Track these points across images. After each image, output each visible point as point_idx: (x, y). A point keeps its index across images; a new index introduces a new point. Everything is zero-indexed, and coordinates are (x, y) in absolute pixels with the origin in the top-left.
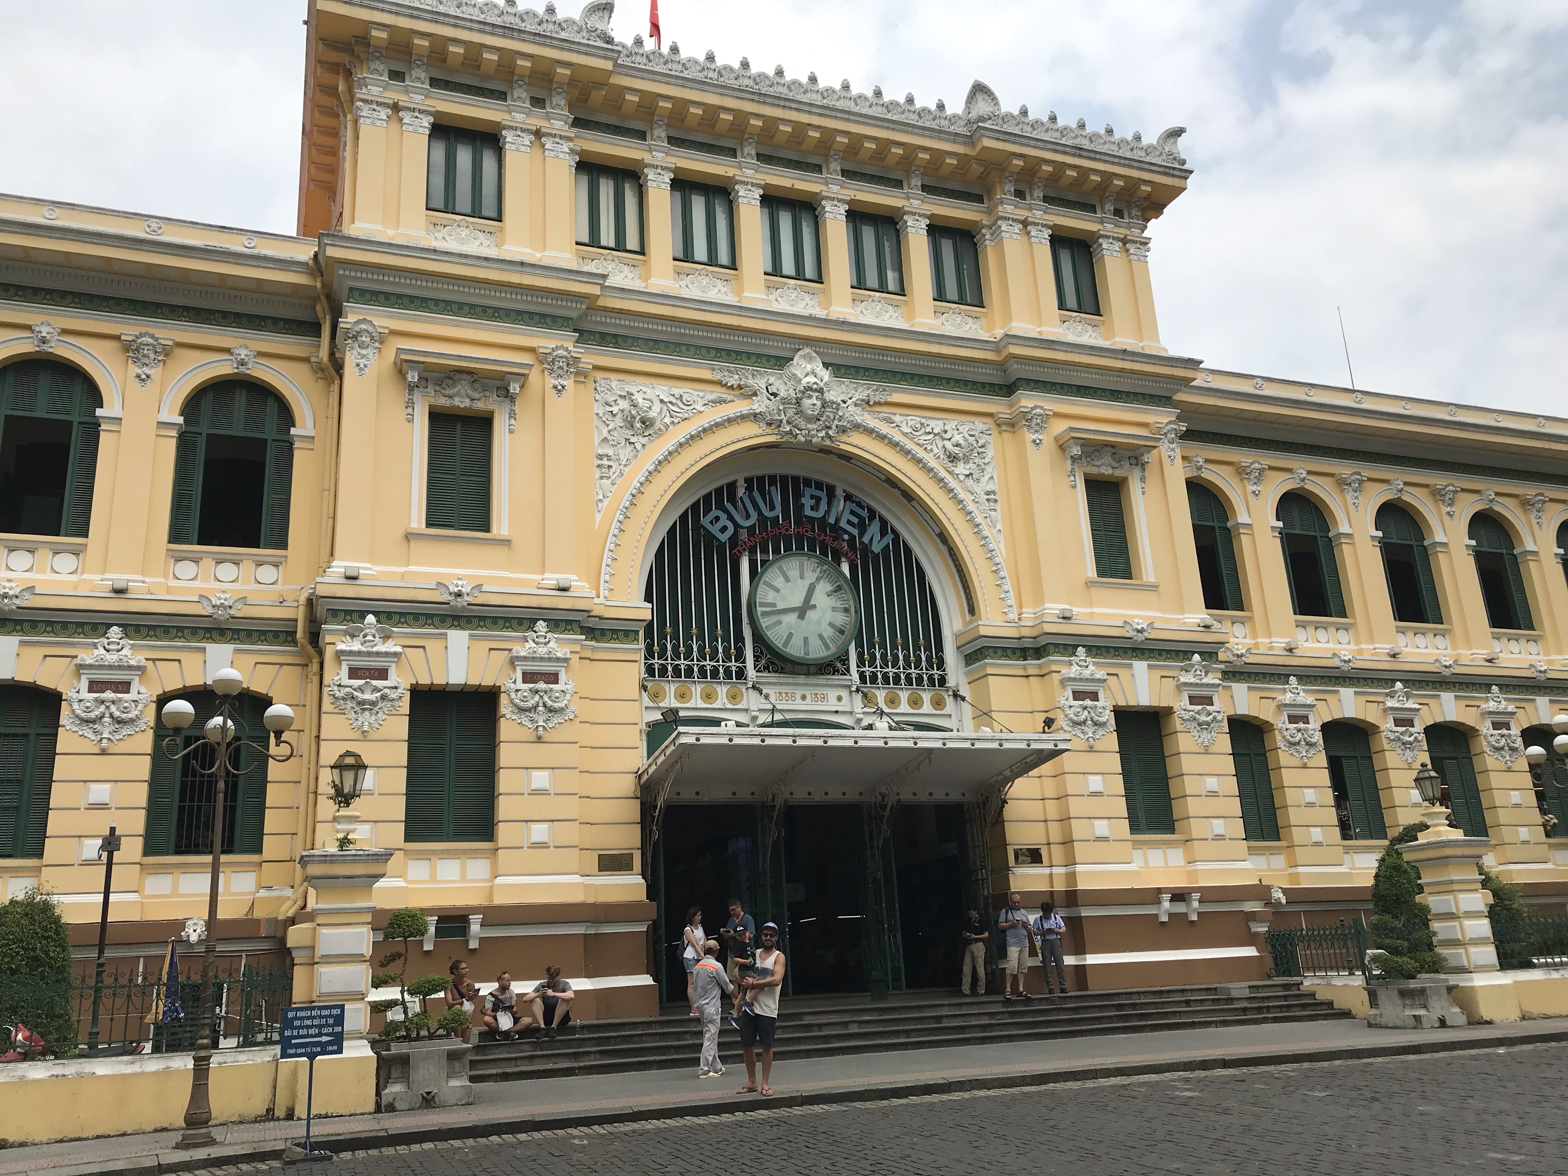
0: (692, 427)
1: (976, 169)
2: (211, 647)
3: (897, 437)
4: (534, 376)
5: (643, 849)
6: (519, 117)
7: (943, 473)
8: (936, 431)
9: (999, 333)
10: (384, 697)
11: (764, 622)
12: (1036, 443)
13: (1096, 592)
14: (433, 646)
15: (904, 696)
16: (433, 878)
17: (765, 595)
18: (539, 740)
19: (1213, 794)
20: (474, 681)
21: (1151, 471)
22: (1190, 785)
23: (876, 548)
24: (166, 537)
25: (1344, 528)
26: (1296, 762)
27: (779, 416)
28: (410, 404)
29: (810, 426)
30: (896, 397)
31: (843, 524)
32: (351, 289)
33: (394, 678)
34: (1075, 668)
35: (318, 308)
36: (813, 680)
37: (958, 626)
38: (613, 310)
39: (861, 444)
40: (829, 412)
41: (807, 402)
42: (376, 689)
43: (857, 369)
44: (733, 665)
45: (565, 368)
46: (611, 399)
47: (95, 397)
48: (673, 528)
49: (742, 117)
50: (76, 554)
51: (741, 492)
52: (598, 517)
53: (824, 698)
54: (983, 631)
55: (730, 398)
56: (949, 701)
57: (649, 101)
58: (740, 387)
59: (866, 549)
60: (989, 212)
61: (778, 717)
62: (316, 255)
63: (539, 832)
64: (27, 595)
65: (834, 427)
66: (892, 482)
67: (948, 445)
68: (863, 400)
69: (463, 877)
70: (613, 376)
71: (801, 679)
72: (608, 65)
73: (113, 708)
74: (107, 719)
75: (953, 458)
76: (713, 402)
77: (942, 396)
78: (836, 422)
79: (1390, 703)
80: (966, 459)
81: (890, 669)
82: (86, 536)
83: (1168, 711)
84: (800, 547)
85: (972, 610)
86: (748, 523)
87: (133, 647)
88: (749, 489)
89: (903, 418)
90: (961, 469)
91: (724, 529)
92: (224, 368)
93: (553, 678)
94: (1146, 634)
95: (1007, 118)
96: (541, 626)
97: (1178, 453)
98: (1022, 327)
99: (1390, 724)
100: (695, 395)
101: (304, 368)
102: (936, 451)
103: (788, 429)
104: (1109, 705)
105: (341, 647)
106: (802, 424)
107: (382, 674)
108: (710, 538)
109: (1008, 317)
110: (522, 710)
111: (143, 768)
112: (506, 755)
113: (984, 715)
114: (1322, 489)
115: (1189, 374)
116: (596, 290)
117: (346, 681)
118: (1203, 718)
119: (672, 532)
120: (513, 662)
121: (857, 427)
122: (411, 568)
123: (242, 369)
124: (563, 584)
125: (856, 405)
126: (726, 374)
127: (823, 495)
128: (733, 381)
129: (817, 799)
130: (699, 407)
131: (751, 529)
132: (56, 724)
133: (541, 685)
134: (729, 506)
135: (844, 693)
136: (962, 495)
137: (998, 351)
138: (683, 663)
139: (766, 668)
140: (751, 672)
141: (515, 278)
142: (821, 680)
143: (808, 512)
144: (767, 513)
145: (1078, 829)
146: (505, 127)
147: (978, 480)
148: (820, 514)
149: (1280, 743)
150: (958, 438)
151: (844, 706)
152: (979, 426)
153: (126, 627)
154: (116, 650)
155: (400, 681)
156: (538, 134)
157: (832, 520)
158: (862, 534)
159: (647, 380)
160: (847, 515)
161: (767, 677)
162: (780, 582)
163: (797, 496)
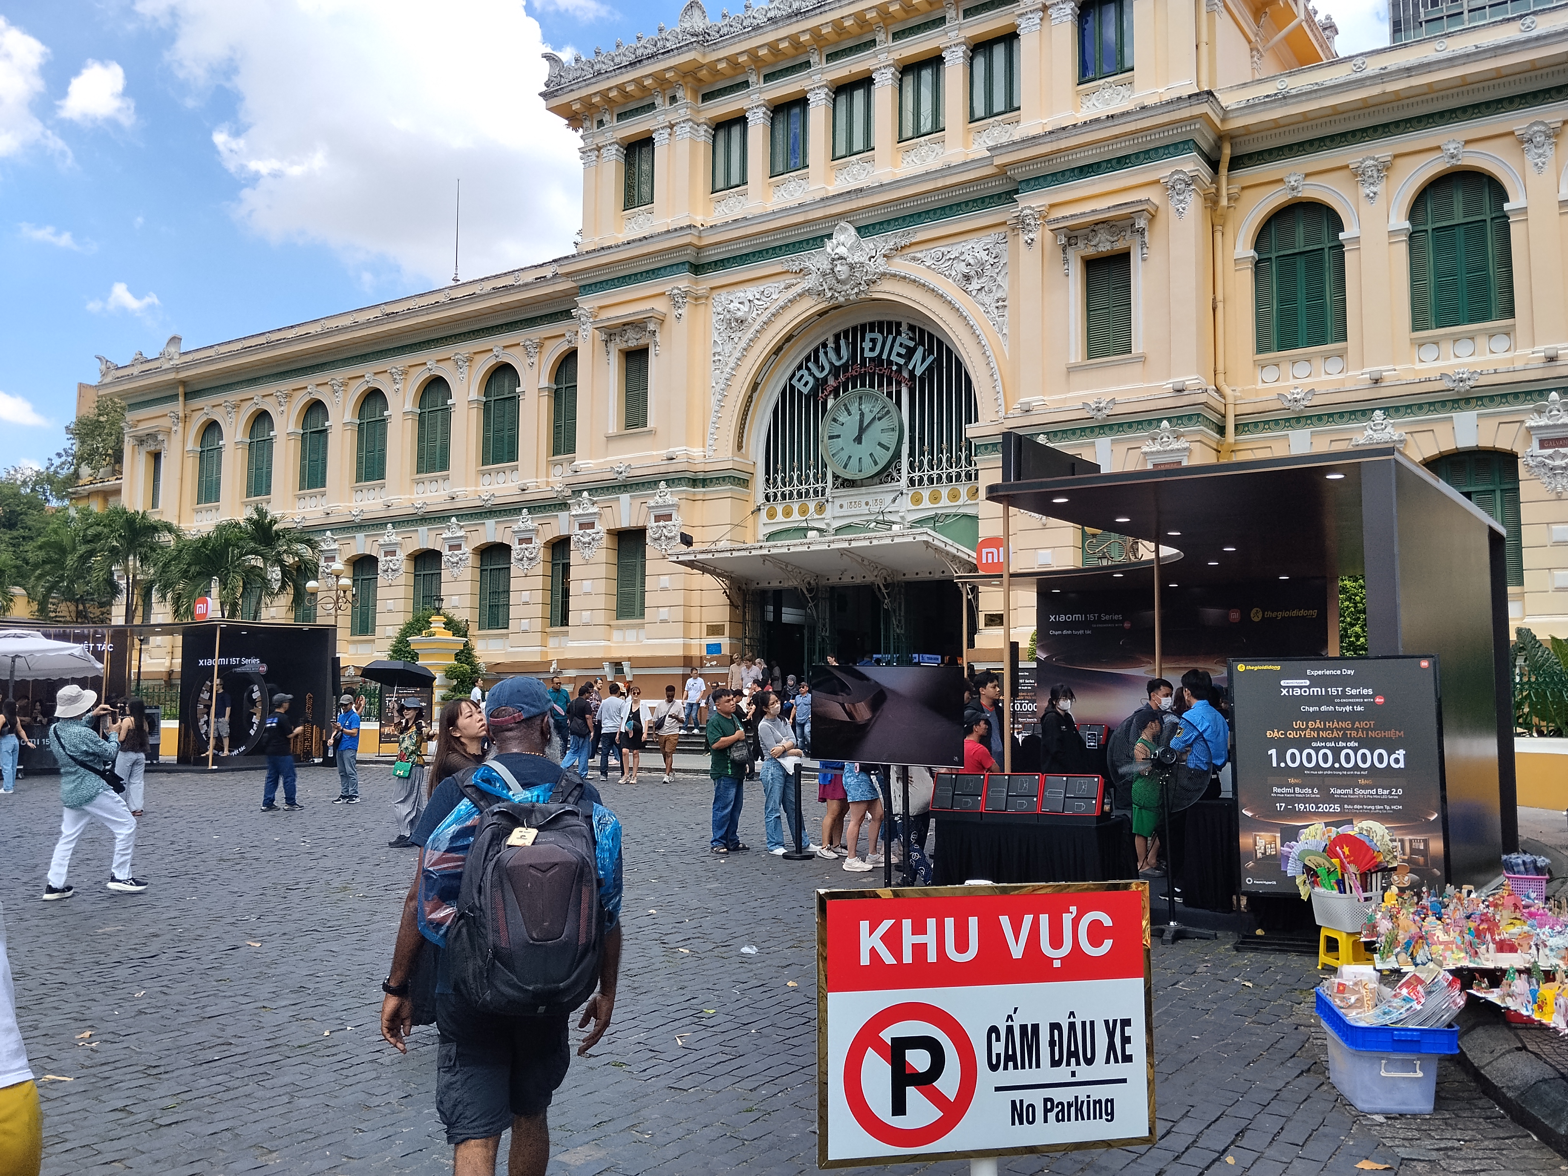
2: (560, 514)
3: (921, 272)
5: (730, 620)
6: (662, 118)
7: (956, 294)
8: (952, 257)
10: (593, 539)
12: (1031, 243)
14: (614, 505)
15: (945, 492)
16: (624, 641)
18: (664, 557)
20: (633, 524)
21: (1151, 235)
23: (918, 373)
27: (822, 286)
28: (608, 353)
29: (845, 288)
30: (920, 237)
31: (894, 358)
32: (580, 287)
33: (598, 527)
36: (872, 489)
39: (887, 290)
40: (855, 272)
41: (836, 270)
42: (590, 535)
43: (888, 222)
44: (820, 486)
45: (680, 301)
46: (720, 309)
47: (517, 381)
50: (514, 472)
52: (713, 399)
53: (882, 502)
55: (795, 281)
57: (734, 61)
58: (801, 270)
59: (911, 375)
60: (1018, 10)
63: (664, 613)
64: (493, 498)
65: (863, 282)
67: (962, 268)
68: (891, 249)
70: (723, 292)
71: (864, 490)
73: (528, 552)
75: (967, 278)
76: (786, 288)
77: (960, 221)
78: (864, 278)
80: (979, 275)
81: (935, 471)
86: (823, 375)
87: (531, 519)
88: (831, 344)
89: (928, 252)
90: (975, 285)
91: (806, 384)
92: (563, 346)
93: (669, 517)
94: (1107, 412)
96: (662, 485)
99: (1536, 448)
100: (773, 287)
102: (954, 273)
103: (830, 294)
105: (574, 513)
106: (839, 287)
107: (592, 525)
110: (654, 539)
111: (539, 582)
112: (650, 567)
117: (578, 532)
120: (649, 510)
121: (884, 274)
122: (608, 459)
123: (569, 345)
124: (671, 455)
125: (885, 256)
126: (790, 263)
127: (877, 334)
128: (797, 267)
129: (859, 581)
130: (774, 297)
131: (825, 379)
132: (510, 563)
133: (661, 523)
135: (897, 495)
138: (788, 489)
139: (842, 485)
140: (830, 491)
142: (879, 488)
143: (868, 354)
144: (837, 364)
146: (653, 131)
147: (990, 291)
148: (877, 352)
150: (973, 257)
152: (989, 238)
153: (529, 508)
154: (525, 522)
155: (601, 527)
156: (672, 126)
157: (884, 357)
158: (906, 364)
159: (742, 287)
160: (897, 349)
161: (842, 491)
162: (843, 417)
163: (863, 340)
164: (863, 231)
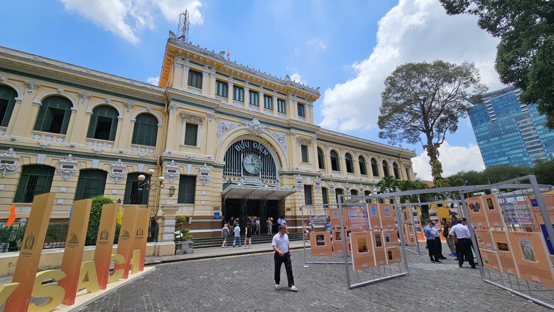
0: (234, 130)
1: (286, 90)
2: (139, 164)
3: (270, 135)
4: (206, 119)
5: (222, 206)
6: (206, 70)
7: (278, 142)
8: (277, 135)
9: (288, 119)
10: (174, 176)
11: (245, 166)
12: (294, 138)
13: (302, 165)
14: (185, 167)
15: (269, 181)
17: (245, 161)
18: (204, 186)
19: (319, 200)
20: (192, 174)
21: (312, 144)
22: (315, 198)
23: (266, 154)
24: (131, 142)
25: (340, 157)
26: (331, 195)
27: (250, 129)
28: (182, 121)
30: (270, 128)
31: (260, 149)
32: (172, 98)
34: (298, 177)
35: (165, 101)
36: (253, 177)
37: (279, 169)
38: (221, 107)
40: (259, 129)
41: (255, 127)
42: (173, 174)
43: (264, 122)
44: (239, 174)
45: (212, 117)
46: (220, 124)
47: (118, 114)
48: (230, 148)
49: (247, 76)
50: (112, 144)
51: (242, 142)
52: (216, 145)
53: (255, 180)
54: (283, 170)
55: (241, 125)
56: (276, 182)
57: (230, 71)
58: (243, 124)
59: (263, 154)
60: (288, 98)
61: (247, 183)
62: (165, 91)
63: (203, 203)
65: (260, 132)
66: (269, 143)
67: (279, 137)
68: (265, 128)
69: (188, 211)
70: (221, 119)
71: (251, 177)
72: (223, 63)
73: (118, 175)
74: (117, 177)
75: (280, 140)
76: (239, 126)
77: (278, 129)
79: (346, 186)
81: (267, 176)
82: (114, 141)
83: (313, 185)
84: (252, 153)
85: (281, 166)
86: (243, 148)
87: (123, 163)
88: (244, 142)
89: (271, 132)
90: (281, 141)
91: (239, 149)
92: (145, 111)
93: (207, 174)
94: (310, 172)
95: (292, 82)
96: (205, 164)
97: (316, 142)
98: (292, 118)
99: (346, 189)
100: (235, 124)
101: (161, 112)
102: (277, 138)
103: (251, 132)
104: (303, 184)
105: (167, 166)
106: (254, 131)
107: (175, 172)
108: (236, 150)
109: (290, 116)
110: (201, 180)
111: (124, 187)
112: (197, 188)
113: (282, 185)
114: (337, 150)
115: (319, 129)
116: (219, 104)
117: (167, 172)
118: (318, 187)
119: (229, 149)
120: (199, 171)
121: (264, 132)
122: (181, 152)
123: (149, 111)
124: (210, 157)
127: (257, 144)
128: (242, 122)
130: (236, 127)
131: (243, 149)
132: (106, 178)
133: (205, 175)
134: (240, 145)
135: (258, 180)
136: (281, 146)
137: (288, 122)
138: (230, 173)
139: (245, 175)
140: (242, 175)
141: (204, 100)
142: (255, 177)
143: (254, 147)
144: (247, 147)
145: (297, 205)
146: (203, 72)
147: (284, 144)
148: (256, 147)
149: (329, 192)
150: (281, 136)
151: (258, 182)
152: (284, 134)
153: (122, 159)
154: (119, 164)
155: (178, 173)
156: (209, 74)
157: (258, 149)
158: (263, 152)
159: (227, 121)
160: (261, 148)
161: (245, 176)
162: (248, 159)
163: (252, 144)
164: (261, 122)
